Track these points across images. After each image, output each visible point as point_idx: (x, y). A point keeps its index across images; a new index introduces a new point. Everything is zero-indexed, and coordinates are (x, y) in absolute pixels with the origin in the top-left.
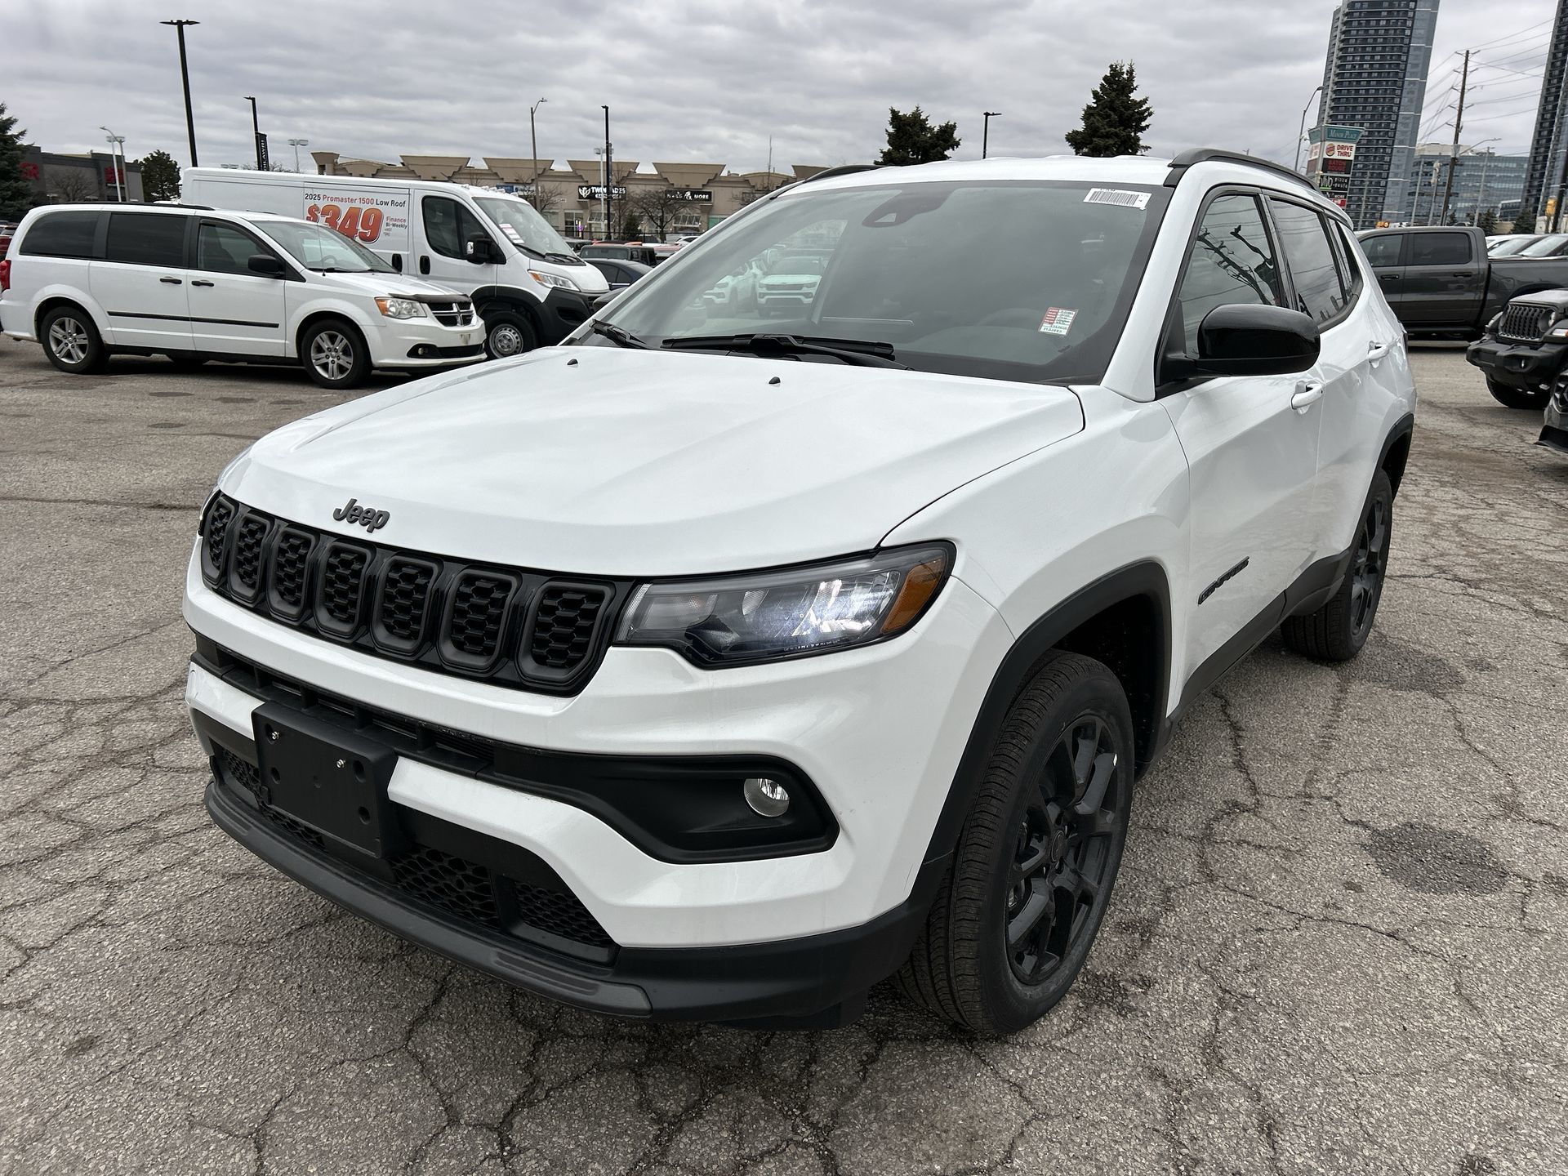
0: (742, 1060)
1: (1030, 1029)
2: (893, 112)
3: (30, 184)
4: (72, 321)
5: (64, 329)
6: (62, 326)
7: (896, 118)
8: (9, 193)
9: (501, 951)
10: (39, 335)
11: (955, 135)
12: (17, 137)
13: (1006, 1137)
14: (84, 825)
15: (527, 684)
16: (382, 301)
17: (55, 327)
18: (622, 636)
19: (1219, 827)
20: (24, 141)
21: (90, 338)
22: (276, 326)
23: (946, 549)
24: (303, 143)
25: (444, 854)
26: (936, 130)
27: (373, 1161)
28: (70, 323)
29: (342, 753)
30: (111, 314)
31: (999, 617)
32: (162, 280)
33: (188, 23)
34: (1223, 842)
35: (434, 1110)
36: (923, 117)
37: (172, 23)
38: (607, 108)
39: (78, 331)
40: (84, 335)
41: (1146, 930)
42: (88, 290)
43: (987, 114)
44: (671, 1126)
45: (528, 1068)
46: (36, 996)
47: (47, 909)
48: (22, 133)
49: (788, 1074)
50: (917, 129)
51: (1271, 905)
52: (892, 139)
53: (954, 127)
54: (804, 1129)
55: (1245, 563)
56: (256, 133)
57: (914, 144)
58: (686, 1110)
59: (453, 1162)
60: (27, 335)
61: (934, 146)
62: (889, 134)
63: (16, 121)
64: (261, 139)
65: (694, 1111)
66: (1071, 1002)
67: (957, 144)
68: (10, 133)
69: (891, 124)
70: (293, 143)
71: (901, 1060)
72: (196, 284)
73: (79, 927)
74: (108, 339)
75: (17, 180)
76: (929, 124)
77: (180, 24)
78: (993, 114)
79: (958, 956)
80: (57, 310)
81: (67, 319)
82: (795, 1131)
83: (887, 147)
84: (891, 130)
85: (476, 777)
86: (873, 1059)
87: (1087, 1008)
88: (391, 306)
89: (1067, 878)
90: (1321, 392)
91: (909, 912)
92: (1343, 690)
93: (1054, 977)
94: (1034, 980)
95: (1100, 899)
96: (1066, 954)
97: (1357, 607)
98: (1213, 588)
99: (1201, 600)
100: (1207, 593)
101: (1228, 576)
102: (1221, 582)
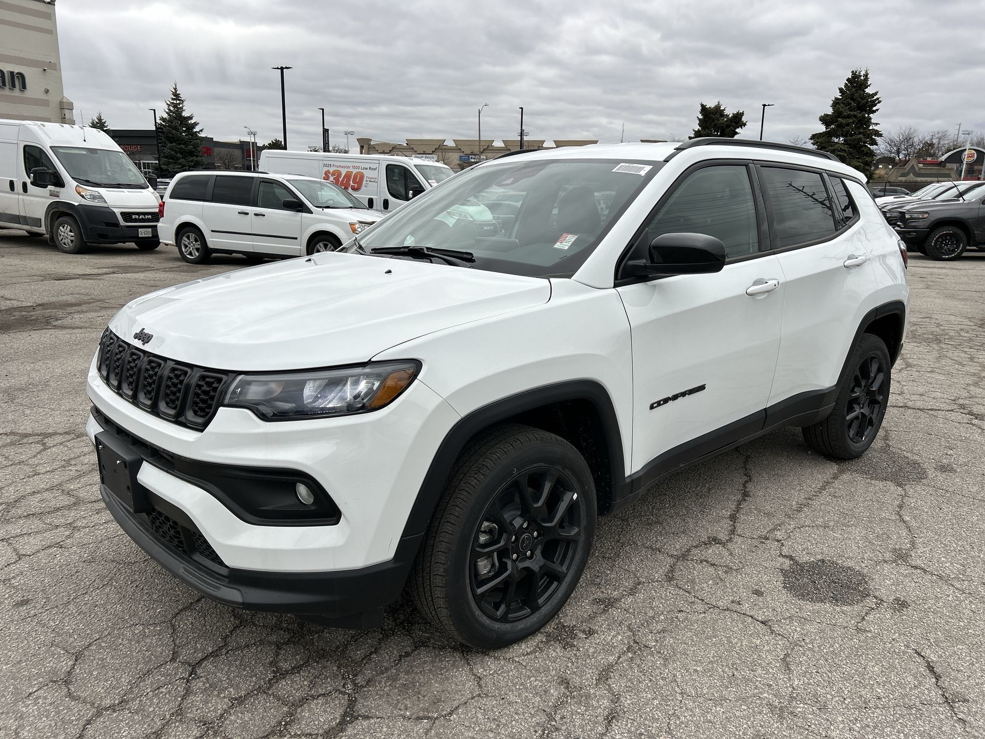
0: (338, 647)
1: (506, 649)
2: (702, 105)
3: (204, 158)
4: (193, 235)
5: (189, 240)
6: (188, 237)
7: (704, 109)
8: (193, 163)
9: (185, 566)
10: (176, 243)
11: (743, 119)
12: (199, 132)
14: (78, 497)
15: (189, 425)
16: (353, 225)
17: (185, 238)
18: (226, 401)
19: (695, 551)
20: (202, 135)
21: (201, 244)
22: (296, 238)
23: (417, 365)
24: (352, 133)
25: (163, 514)
26: (730, 116)
27: (125, 673)
28: (192, 236)
29: (120, 458)
30: (212, 231)
31: (446, 404)
32: (239, 213)
33: (286, 68)
34: (692, 560)
35: (168, 653)
36: (722, 108)
37: (278, 68)
38: (522, 108)
39: (196, 241)
40: (199, 243)
41: (609, 604)
42: (201, 217)
43: (764, 105)
44: (281, 674)
45: (225, 639)
47: (39, 537)
48: (201, 131)
49: (357, 657)
50: (718, 115)
51: (698, 598)
52: (702, 123)
53: (743, 114)
54: (349, 686)
55: (702, 388)
56: (324, 128)
57: (715, 125)
58: (293, 668)
59: (163, 678)
60: (171, 242)
61: (728, 126)
62: (699, 120)
63: (198, 123)
64: (326, 132)
65: (296, 669)
66: (540, 637)
67: (745, 125)
68: (195, 130)
69: (701, 113)
70: (346, 133)
71: (424, 656)
72: (256, 215)
73: (50, 547)
74: (210, 245)
75: (197, 156)
76: (726, 112)
77: (282, 69)
78: (769, 105)
79: (436, 596)
80: (187, 229)
81: (191, 234)
82: (344, 686)
83: (697, 128)
84: (701, 117)
85: (167, 472)
86: (407, 654)
87: (548, 641)
88: (358, 228)
89: (535, 563)
90: (775, 285)
91: (395, 565)
92: (835, 477)
93: (525, 621)
94: (504, 619)
95: (568, 579)
96: (535, 608)
97: (855, 425)
98: (666, 401)
99: (652, 407)
100: (659, 404)
101: (683, 394)
102: (675, 397)
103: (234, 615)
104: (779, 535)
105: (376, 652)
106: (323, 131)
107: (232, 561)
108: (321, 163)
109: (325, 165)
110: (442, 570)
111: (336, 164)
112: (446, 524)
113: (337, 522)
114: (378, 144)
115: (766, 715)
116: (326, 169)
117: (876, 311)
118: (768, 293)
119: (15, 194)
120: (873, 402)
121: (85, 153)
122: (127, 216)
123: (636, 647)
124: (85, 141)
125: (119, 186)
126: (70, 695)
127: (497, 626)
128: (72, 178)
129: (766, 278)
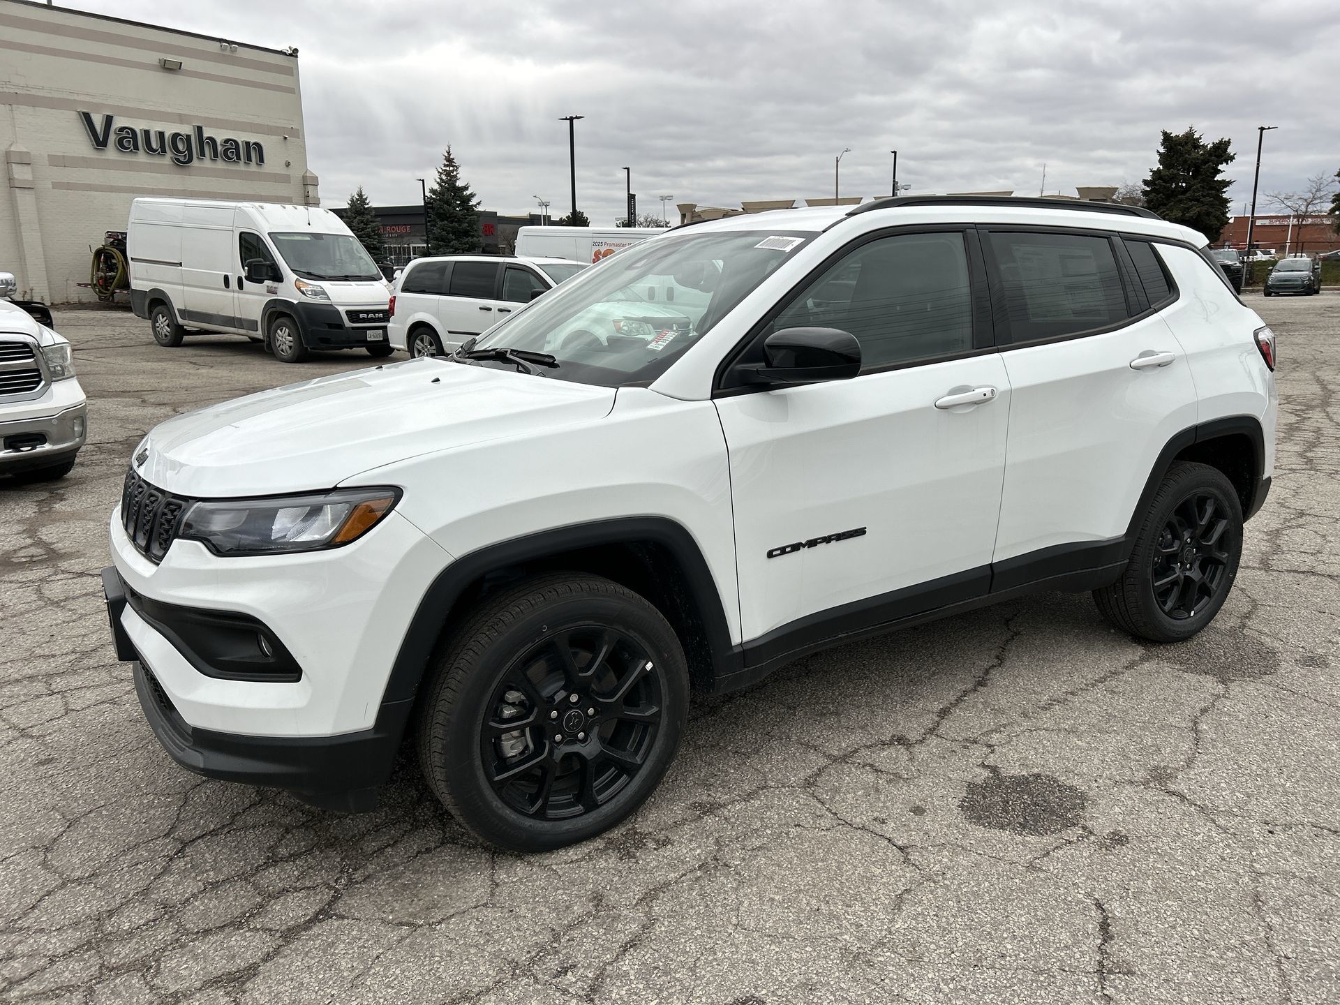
1: (548, 855)
2: (1165, 134)
3: (481, 239)
4: (428, 337)
5: (423, 343)
6: (422, 341)
7: (1167, 137)
8: (468, 246)
10: (408, 347)
11: (1229, 151)
12: (475, 206)
13: (452, 911)
16: (619, 322)
17: (418, 342)
18: (181, 532)
19: (864, 752)
20: (480, 209)
21: (437, 348)
23: (396, 493)
24: (670, 198)
26: (1209, 147)
27: (110, 845)
28: (427, 338)
30: (450, 332)
32: (480, 308)
33: (577, 118)
34: (853, 763)
35: (166, 827)
36: (1196, 136)
37: (566, 119)
38: (895, 153)
39: (431, 344)
40: (434, 347)
41: (710, 809)
42: (436, 314)
43: (1262, 129)
44: (273, 860)
45: (233, 817)
46: (50, 734)
47: (98, 691)
48: (479, 204)
49: (370, 849)
50: (1189, 147)
51: (830, 811)
52: (1163, 159)
53: (1229, 142)
54: (343, 880)
55: (861, 532)
56: (629, 194)
57: (1185, 161)
58: (291, 855)
59: (147, 854)
60: (402, 347)
61: (1205, 162)
62: (1160, 154)
63: (475, 195)
64: (631, 198)
65: (293, 857)
67: (1232, 158)
68: (471, 204)
69: (1162, 145)
70: (663, 199)
71: (447, 854)
72: (500, 310)
73: (103, 702)
75: (473, 236)
76: (1202, 142)
77: (571, 119)
78: (1269, 128)
80: (422, 329)
81: (425, 336)
82: (336, 881)
83: (1157, 166)
84: (1162, 150)
86: (428, 850)
87: (606, 848)
88: (623, 326)
89: (590, 748)
90: (985, 395)
91: (376, 736)
92: (1131, 666)
93: (574, 821)
94: (540, 815)
95: (643, 772)
96: (592, 806)
97: (1175, 592)
98: (796, 547)
99: (770, 555)
100: (783, 551)
101: (828, 540)
102: (812, 543)
103: (257, 791)
104: (995, 739)
105: (392, 846)
106: (628, 197)
107: (192, 719)
108: (590, 241)
109: (595, 244)
110: (440, 746)
111: (608, 241)
112: (446, 690)
113: (298, 680)
114: (704, 211)
115: (832, 960)
116: (596, 248)
117: (1196, 429)
118: (976, 406)
119: (230, 291)
120: (1208, 563)
121: (309, 239)
122: (353, 315)
123: (712, 865)
124: (309, 224)
125: (346, 278)
126: (44, 864)
127: (528, 823)
128: (292, 270)
129: (972, 384)
